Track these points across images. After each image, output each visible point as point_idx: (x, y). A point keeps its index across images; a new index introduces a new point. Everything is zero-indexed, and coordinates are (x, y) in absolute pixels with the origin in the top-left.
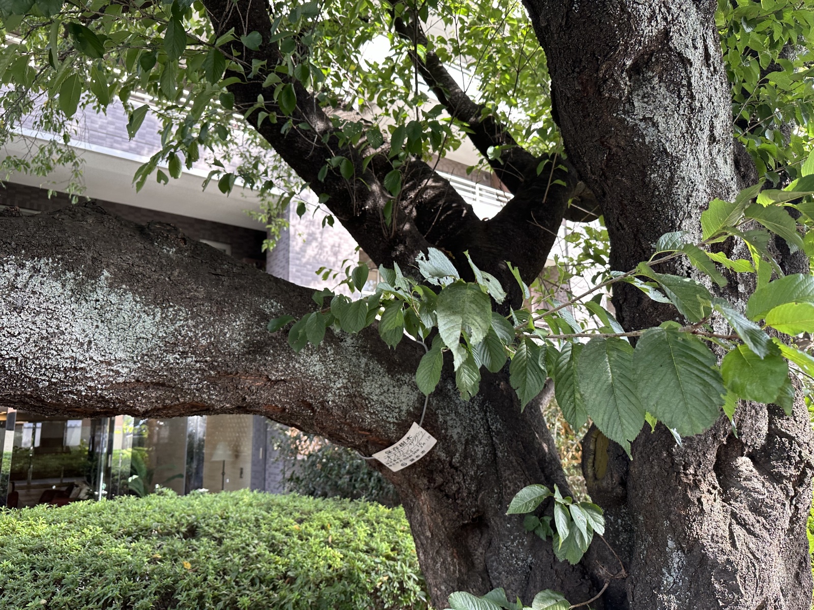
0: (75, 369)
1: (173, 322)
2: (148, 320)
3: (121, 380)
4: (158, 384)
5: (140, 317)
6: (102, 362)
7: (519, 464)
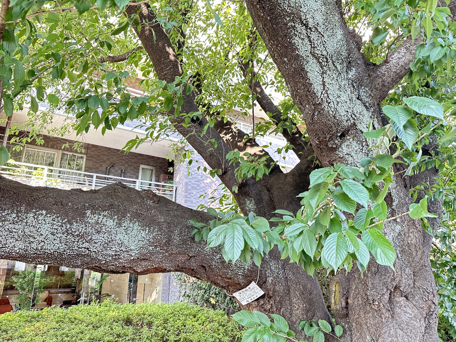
0: (116, 255)
1: (153, 233)
2: (143, 233)
3: (132, 258)
4: (145, 259)
5: (140, 232)
6: (125, 251)
7: (300, 296)
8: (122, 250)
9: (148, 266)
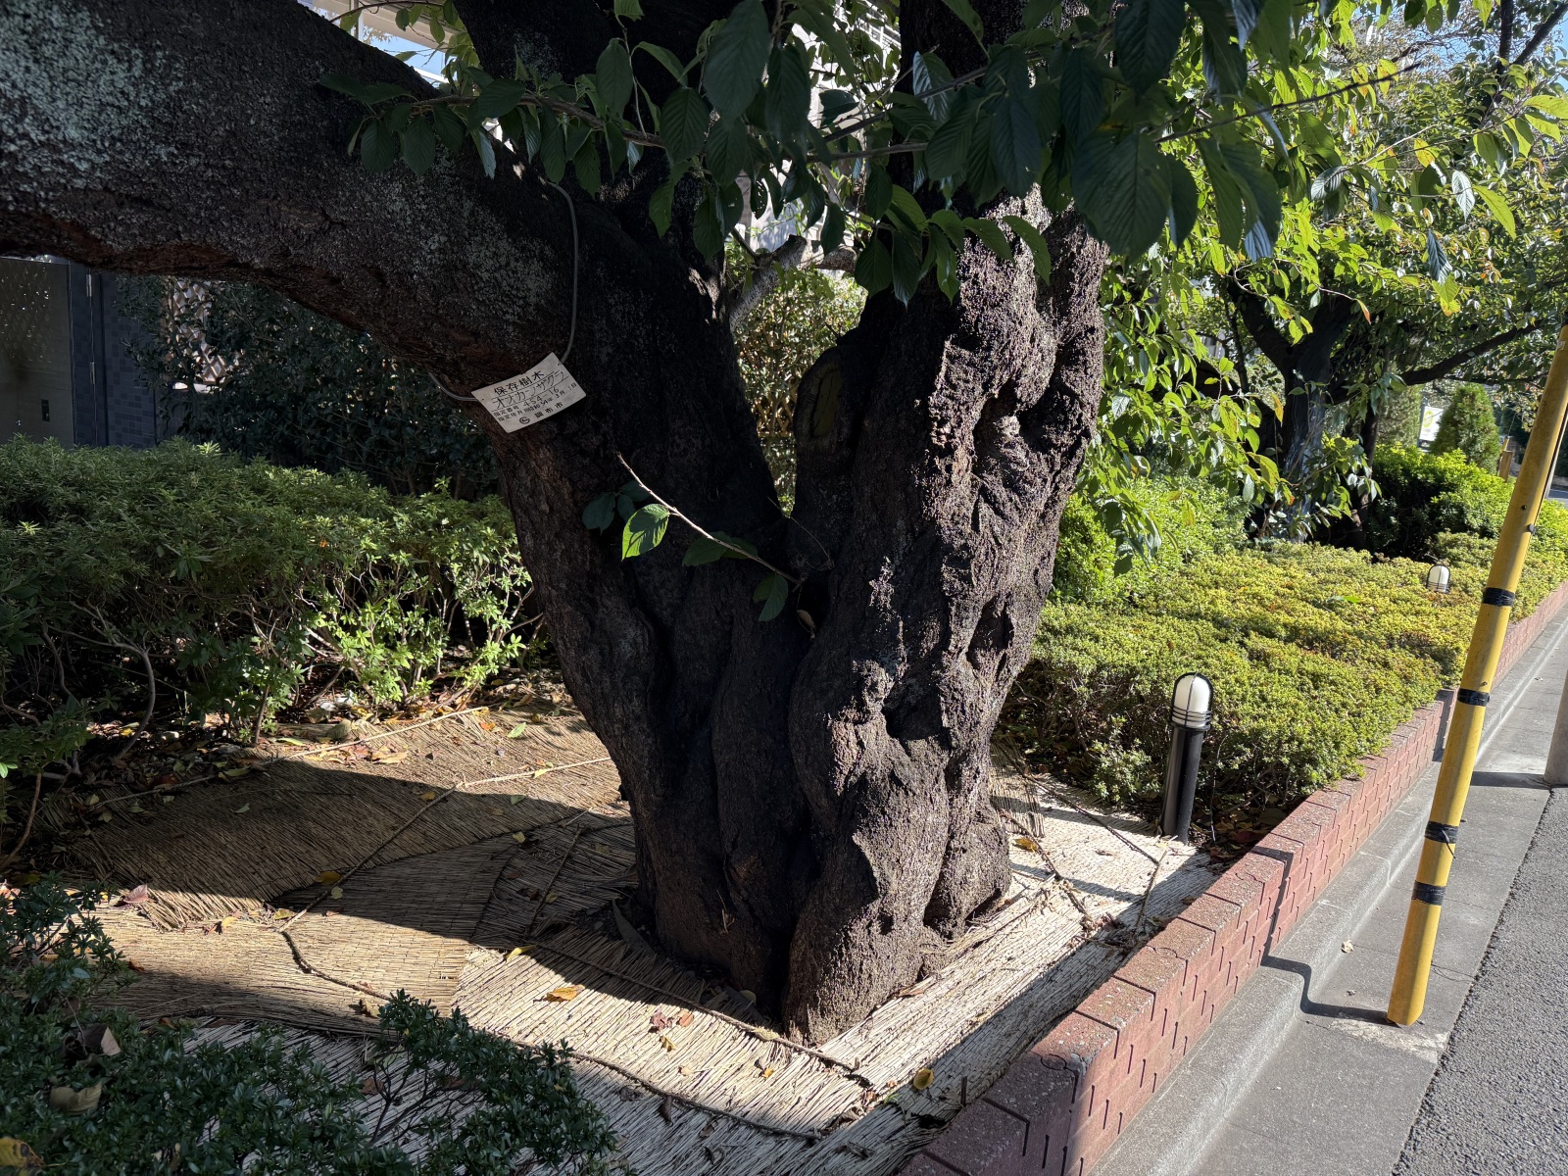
1: (166, 80)
2: (121, 70)
3: (79, 183)
5: (104, 62)
6: (42, 144)
8: (25, 136)
9: (154, 233)
